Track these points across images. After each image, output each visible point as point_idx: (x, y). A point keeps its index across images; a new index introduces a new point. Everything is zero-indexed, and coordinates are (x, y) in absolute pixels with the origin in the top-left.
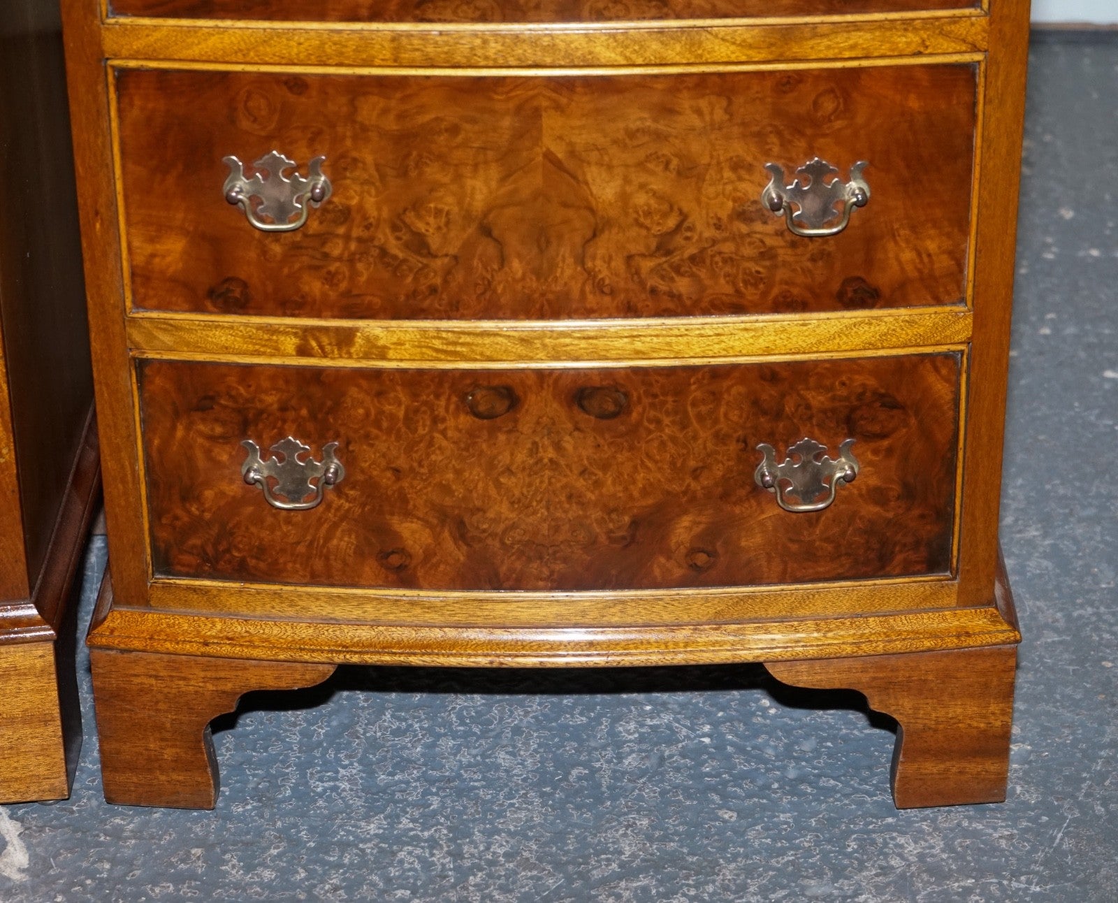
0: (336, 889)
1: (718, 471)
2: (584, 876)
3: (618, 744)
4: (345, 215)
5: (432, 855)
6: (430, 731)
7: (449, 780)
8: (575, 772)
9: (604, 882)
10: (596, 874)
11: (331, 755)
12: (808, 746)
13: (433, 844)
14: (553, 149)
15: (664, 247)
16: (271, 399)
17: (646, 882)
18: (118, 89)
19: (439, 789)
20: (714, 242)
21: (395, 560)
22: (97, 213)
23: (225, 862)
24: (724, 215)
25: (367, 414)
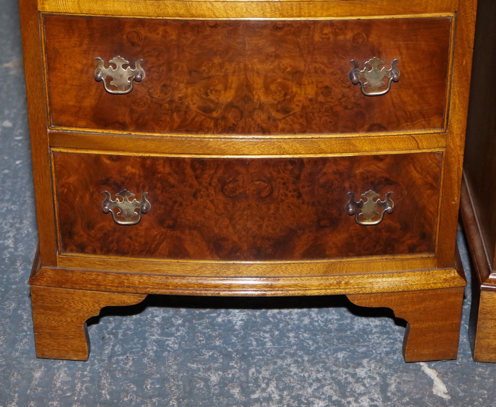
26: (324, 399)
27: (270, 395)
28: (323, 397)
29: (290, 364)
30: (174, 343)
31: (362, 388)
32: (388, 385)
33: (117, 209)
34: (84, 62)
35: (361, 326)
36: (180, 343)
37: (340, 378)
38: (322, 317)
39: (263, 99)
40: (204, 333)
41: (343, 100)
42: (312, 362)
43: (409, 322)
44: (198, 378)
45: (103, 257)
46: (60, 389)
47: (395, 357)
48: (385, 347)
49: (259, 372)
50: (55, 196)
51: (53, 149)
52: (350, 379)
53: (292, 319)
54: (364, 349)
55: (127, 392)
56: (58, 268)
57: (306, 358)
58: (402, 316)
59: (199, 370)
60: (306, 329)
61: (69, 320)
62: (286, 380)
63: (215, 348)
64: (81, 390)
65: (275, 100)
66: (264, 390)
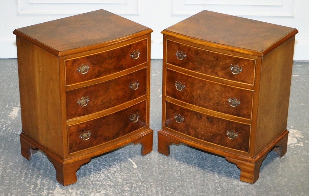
5: (185, 166)
13: (185, 164)
19: (185, 159)
21: (188, 132)
31: (115, 166)
32: (122, 165)
37: (110, 164)
52: (112, 164)
54: (117, 158)
57: (102, 160)
62: (96, 164)
66: (90, 167)
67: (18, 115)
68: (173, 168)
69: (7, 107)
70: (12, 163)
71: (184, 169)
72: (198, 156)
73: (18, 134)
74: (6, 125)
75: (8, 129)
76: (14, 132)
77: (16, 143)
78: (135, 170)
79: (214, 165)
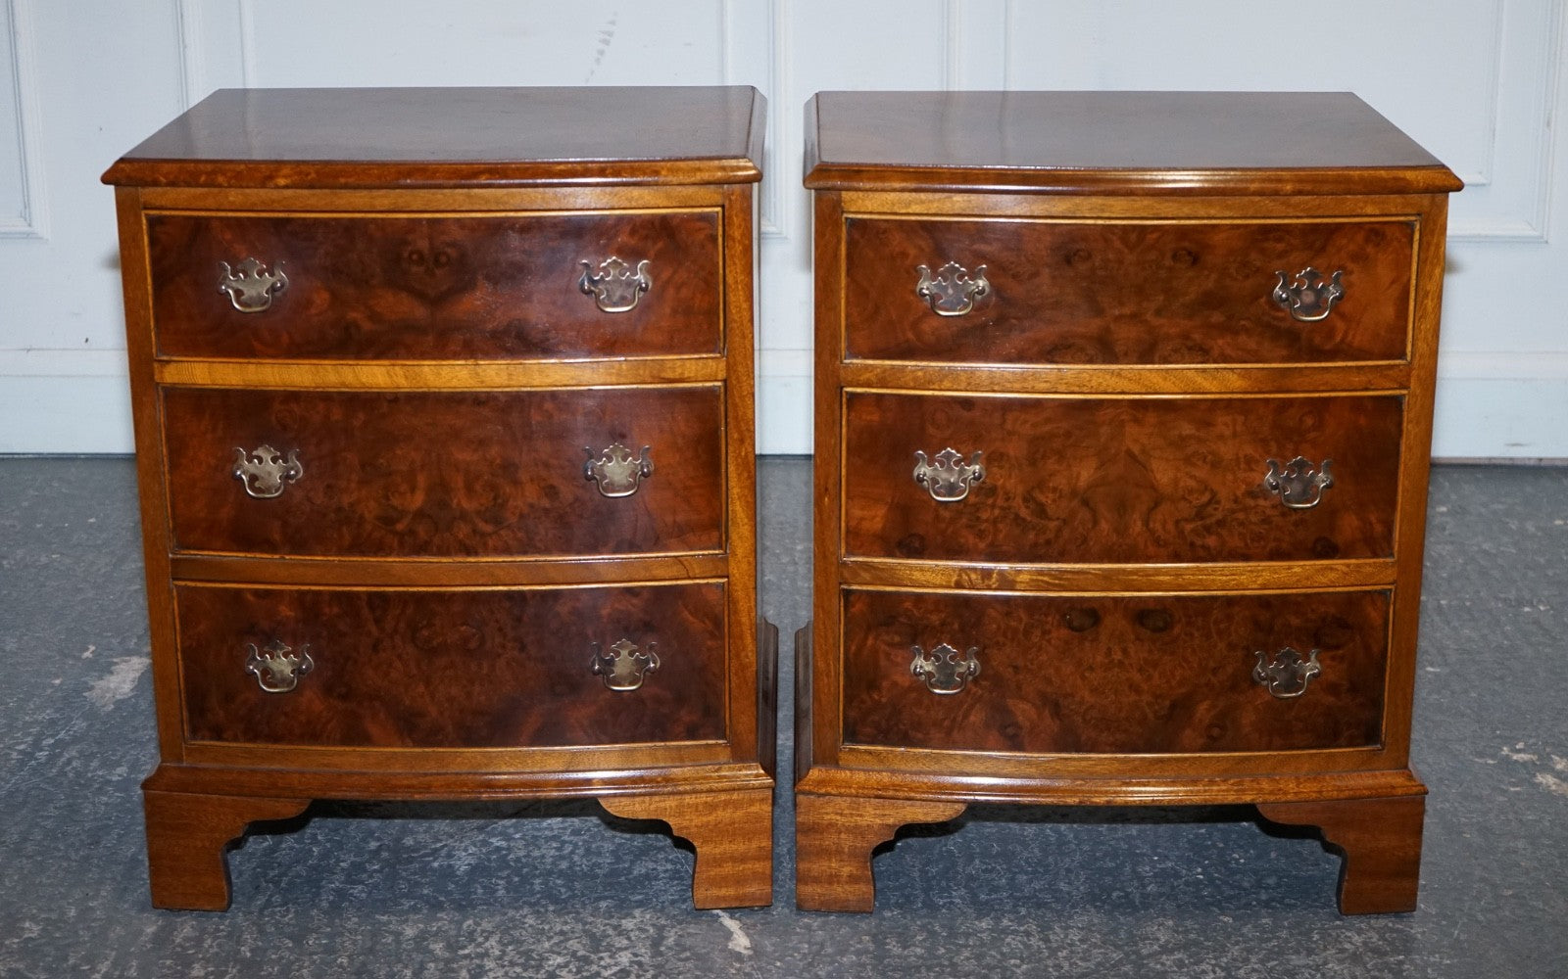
0: (968, 959)
1: (1230, 670)
2: (1137, 953)
3: (1140, 878)
4: (992, 491)
5: (1030, 940)
6: (1009, 870)
7: (1029, 898)
8: (1115, 894)
9: (1150, 956)
10: (1144, 952)
11: (944, 883)
12: (1272, 881)
13: (1028, 934)
14: (1131, 447)
15: (1200, 515)
16: (935, 619)
17: (1180, 956)
18: (848, 407)
19: (1024, 903)
20: (1233, 512)
21: (1010, 731)
22: (827, 489)
23: (888, 944)
24: (1239, 493)
25: (999, 628)
26: (564, 955)
27: (487, 950)
28: (565, 952)
29: (526, 915)
30: (363, 891)
31: (625, 942)
32: (663, 938)
33: (266, 671)
34: (220, 454)
35: (643, 871)
36: (370, 892)
37: (595, 930)
38: (588, 861)
39: (465, 505)
40: (409, 881)
41: (576, 505)
42: (558, 913)
43: (695, 844)
44: (386, 931)
45: (248, 745)
46: (180, 945)
47: (684, 907)
48: (672, 895)
49: (480, 925)
50: (179, 654)
51: (177, 583)
52: (610, 932)
53: (543, 863)
54: (640, 897)
55: (279, 948)
56: (185, 764)
57: (551, 908)
58: (683, 835)
59: (390, 922)
60: (561, 874)
61: (199, 844)
62: (516, 933)
63: (421, 897)
64: (211, 946)
65: (482, 505)
66: (479, 945)
67: (132, 690)
68: (958, 953)
69: (87, 654)
70: (38, 924)
71: (1022, 960)
72: (1097, 891)
73: (109, 782)
74: (62, 735)
75: (67, 755)
76: (95, 770)
77: (87, 826)
78: (738, 965)
79: (1192, 936)
